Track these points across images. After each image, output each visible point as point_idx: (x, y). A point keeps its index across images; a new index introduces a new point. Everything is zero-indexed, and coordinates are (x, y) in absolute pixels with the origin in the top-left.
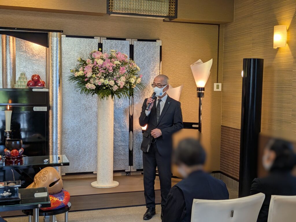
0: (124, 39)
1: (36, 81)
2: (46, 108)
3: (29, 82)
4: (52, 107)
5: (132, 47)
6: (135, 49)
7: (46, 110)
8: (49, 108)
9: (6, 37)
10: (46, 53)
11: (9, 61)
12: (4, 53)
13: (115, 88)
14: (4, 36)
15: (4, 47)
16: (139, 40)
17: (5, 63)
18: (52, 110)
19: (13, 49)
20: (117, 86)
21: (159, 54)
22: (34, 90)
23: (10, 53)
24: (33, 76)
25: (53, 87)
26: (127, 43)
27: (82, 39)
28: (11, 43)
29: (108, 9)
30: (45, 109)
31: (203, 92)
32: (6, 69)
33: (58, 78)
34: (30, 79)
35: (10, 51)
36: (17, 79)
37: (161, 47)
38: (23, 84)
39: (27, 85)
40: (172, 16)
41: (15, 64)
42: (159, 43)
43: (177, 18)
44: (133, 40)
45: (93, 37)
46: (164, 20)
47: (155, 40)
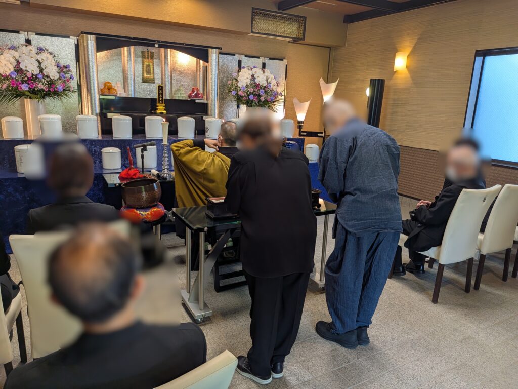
0: (258, 58)
3: (190, 94)
5: (264, 66)
10: (197, 68)
11: (168, 74)
12: (163, 66)
14: (163, 50)
15: (163, 59)
16: (270, 59)
17: (164, 76)
19: (171, 62)
21: (285, 72)
22: (197, 101)
23: (168, 66)
24: (193, 89)
25: (211, 100)
26: (261, 60)
27: (226, 56)
28: (169, 57)
29: (252, 29)
32: (165, 81)
36: (174, 90)
37: (287, 65)
38: (183, 95)
39: (189, 97)
40: (300, 39)
41: (171, 77)
42: (285, 62)
43: (304, 40)
44: (265, 58)
45: (234, 55)
46: (289, 42)
47: (282, 59)
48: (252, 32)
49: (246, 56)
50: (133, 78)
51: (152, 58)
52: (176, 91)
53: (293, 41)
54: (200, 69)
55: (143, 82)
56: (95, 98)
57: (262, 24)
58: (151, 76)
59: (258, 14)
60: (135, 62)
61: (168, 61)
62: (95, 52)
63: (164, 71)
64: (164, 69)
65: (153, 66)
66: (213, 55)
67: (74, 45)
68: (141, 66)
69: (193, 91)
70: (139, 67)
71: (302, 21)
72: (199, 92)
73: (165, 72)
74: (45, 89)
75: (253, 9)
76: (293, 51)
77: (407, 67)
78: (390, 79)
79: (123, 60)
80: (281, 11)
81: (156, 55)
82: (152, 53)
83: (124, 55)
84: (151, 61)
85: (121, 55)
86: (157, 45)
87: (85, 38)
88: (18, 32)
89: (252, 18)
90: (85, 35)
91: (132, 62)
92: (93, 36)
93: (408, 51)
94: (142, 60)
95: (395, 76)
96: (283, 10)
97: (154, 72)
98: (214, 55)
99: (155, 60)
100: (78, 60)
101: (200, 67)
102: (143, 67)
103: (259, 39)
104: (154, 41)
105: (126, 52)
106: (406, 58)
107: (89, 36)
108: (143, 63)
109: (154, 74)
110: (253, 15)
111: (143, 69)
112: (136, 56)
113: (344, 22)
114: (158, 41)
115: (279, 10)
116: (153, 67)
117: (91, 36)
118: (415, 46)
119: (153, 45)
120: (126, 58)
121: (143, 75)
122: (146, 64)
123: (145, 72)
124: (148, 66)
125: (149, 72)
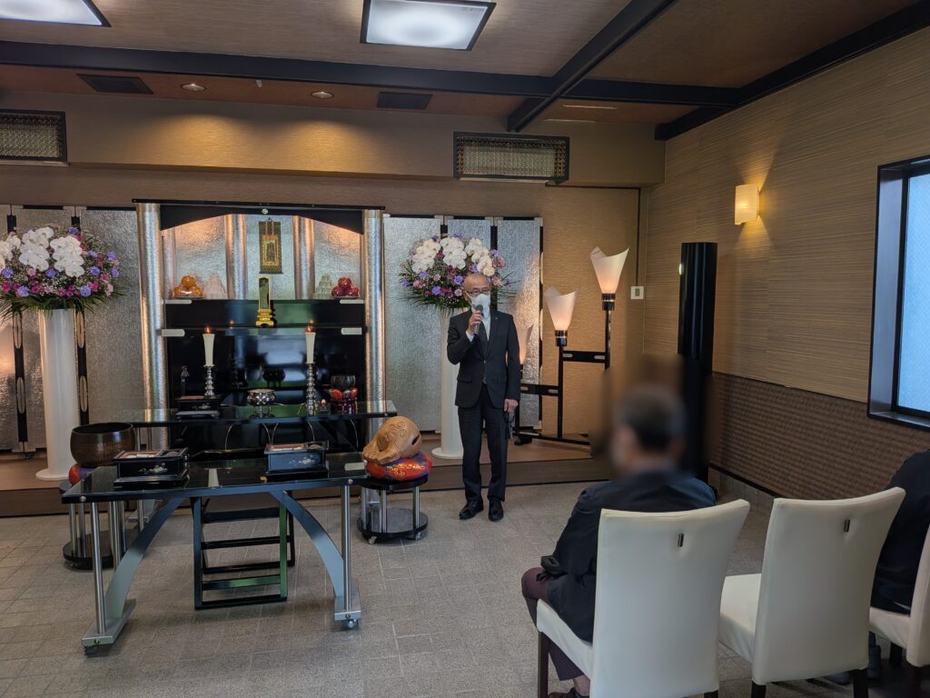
0: (483, 218)
1: (345, 287)
2: (360, 329)
3: (335, 289)
4: (371, 328)
5: (494, 230)
6: (499, 234)
7: (361, 334)
8: (365, 330)
9: (300, 220)
11: (306, 257)
12: (297, 245)
14: (296, 218)
15: (297, 235)
16: (505, 218)
17: (298, 260)
18: (371, 333)
19: (311, 237)
21: (539, 241)
22: (342, 302)
23: (305, 245)
24: (341, 280)
25: (370, 297)
26: (486, 224)
27: (416, 220)
28: (307, 229)
29: (456, 169)
30: (357, 331)
31: (612, 301)
32: (301, 270)
33: (378, 283)
34: (336, 284)
35: (305, 241)
36: (317, 285)
37: (542, 229)
38: (325, 292)
39: (333, 295)
40: (559, 177)
42: (538, 222)
43: (568, 179)
44: (497, 219)
45: (432, 217)
46: (547, 185)
47: (532, 219)
48: (458, 175)
49: (456, 218)
50: (242, 267)
51: (278, 232)
52: (320, 283)
53: (553, 184)
55: (262, 273)
56: (154, 305)
57: (476, 159)
58: (276, 263)
59: (469, 142)
60: (248, 241)
61: (305, 235)
62: (157, 229)
63: (298, 253)
64: (298, 249)
65: (280, 244)
66: (371, 219)
68: (258, 247)
69: (340, 285)
70: (254, 249)
71: (561, 146)
73: (300, 255)
74: (57, 293)
75: (456, 134)
76: (554, 201)
77: (760, 214)
78: (731, 241)
79: (225, 239)
80: (513, 132)
81: (283, 228)
82: (278, 224)
83: (227, 229)
84: (276, 237)
86: (265, 211)
88: (60, 208)
89: (456, 150)
91: (242, 240)
92: (153, 204)
93: (759, 181)
94: (261, 237)
96: (518, 129)
97: (280, 255)
98: (373, 219)
99: (282, 236)
102: (261, 248)
104: (257, 204)
105: (231, 224)
106: (756, 196)
107: (147, 205)
108: (261, 241)
109: (280, 259)
110: (456, 145)
111: (261, 255)
112: (248, 231)
113: (656, 139)
114: (264, 204)
115: (508, 131)
116: (280, 248)
118: (771, 172)
119: (259, 212)
120: (231, 236)
121: (261, 263)
122: (266, 243)
123: (265, 256)
124: (270, 246)
125: (271, 257)
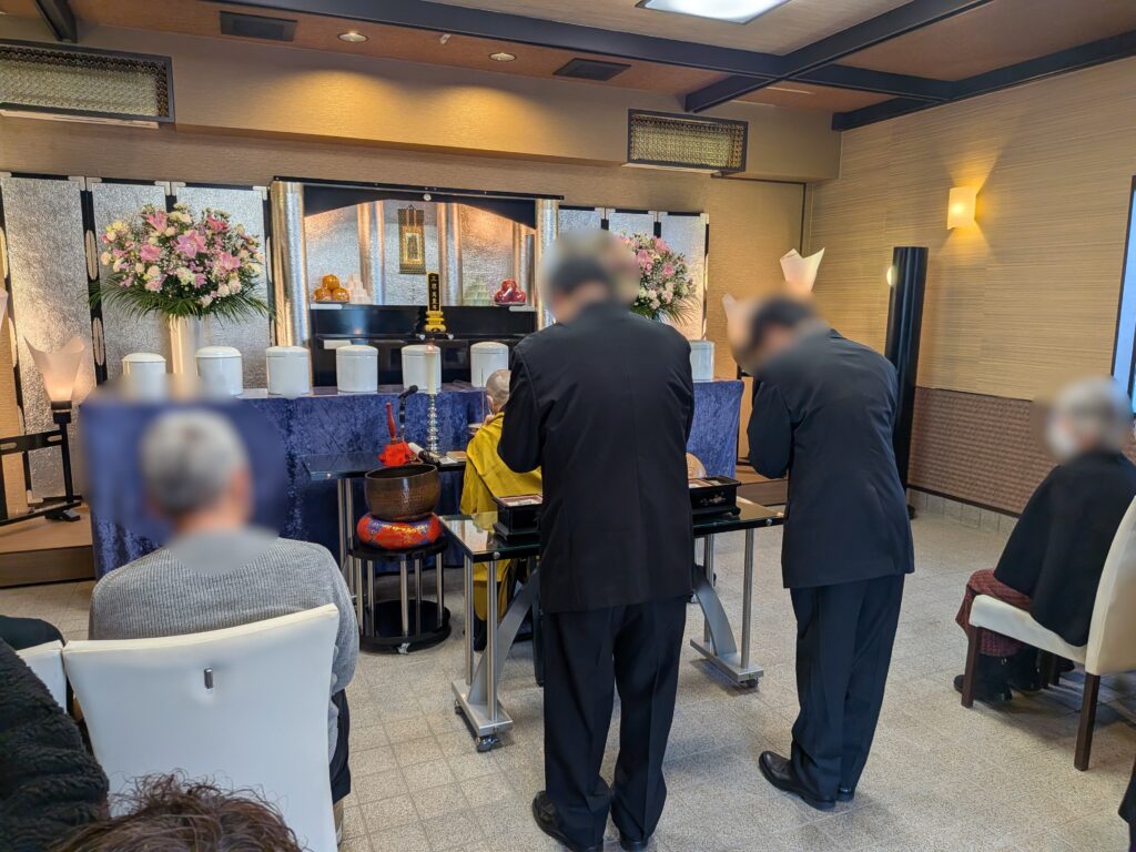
0: (646, 212)
3: (499, 294)
5: (657, 229)
6: (663, 229)
9: (447, 208)
10: (514, 240)
11: (454, 254)
12: (444, 238)
13: (656, 304)
14: (442, 206)
15: (444, 226)
16: (670, 214)
17: (444, 258)
19: (459, 230)
20: (661, 300)
21: (704, 241)
22: (512, 309)
23: (453, 239)
24: (505, 284)
26: (651, 218)
27: (580, 213)
28: (455, 219)
29: (629, 153)
32: (447, 270)
34: (498, 288)
35: (452, 236)
37: (707, 226)
38: (483, 298)
39: (496, 300)
40: (735, 168)
41: (460, 260)
42: (704, 219)
43: (744, 170)
44: (660, 213)
45: (592, 209)
46: (712, 176)
47: (697, 214)
48: (630, 160)
49: (618, 211)
50: (380, 265)
51: (420, 222)
52: (470, 288)
53: (720, 175)
54: (520, 241)
55: (402, 273)
56: (300, 309)
57: (652, 143)
58: (419, 260)
59: (642, 122)
60: (385, 232)
61: (452, 228)
62: (301, 213)
63: (444, 250)
64: (444, 246)
65: (423, 238)
66: (546, 211)
67: (261, 203)
68: (397, 240)
69: (505, 289)
70: (393, 243)
71: (738, 130)
72: (517, 290)
73: (447, 251)
75: (631, 112)
76: (719, 198)
77: (976, 219)
78: (940, 246)
79: (360, 230)
80: (691, 113)
81: (427, 217)
82: (420, 213)
83: (362, 218)
84: (419, 229)
85: (357, 220)
86: (427, 198)
87: (281, 190)
88: (151, 183)
89: (630, 131)
90: (281, 182)
91: (379, 233)
92: (298, 184)
93: (977, 184)
94: (401, 229)
95: (952, 239)
96: (695, 112)
97: (424, 252)
98: (549, 212)
99: (425, 227)
100: (269, 232)
101: (520, 237)
102: (401, 241)
103: (646, 174)
104: (422, 188)
105: (366, 213)
106: (974, 199)
107: (289, 184)
108: (401, 234)
109: (423, 256)
110: (630, 125)
111: (401, 246)
112: (387, 220)
113: (833, 128)
114: (430, 189)
115: (687, 110)
116: (423, 243)
117: (294, 184)
118: (993, 173)
119: (420, 198)
120: (367, 225)
121: (401, 260)
122: (408, 235)
123: (406, 252)
124: (412, 240)
125: (413, 253)
